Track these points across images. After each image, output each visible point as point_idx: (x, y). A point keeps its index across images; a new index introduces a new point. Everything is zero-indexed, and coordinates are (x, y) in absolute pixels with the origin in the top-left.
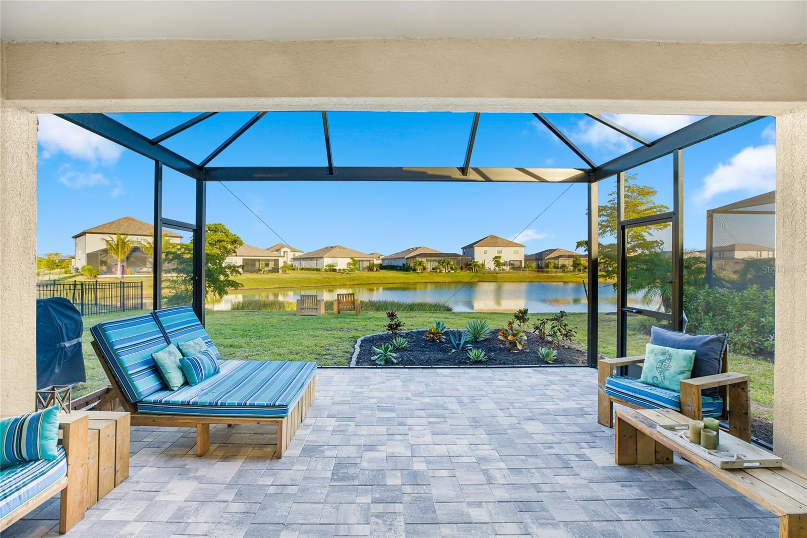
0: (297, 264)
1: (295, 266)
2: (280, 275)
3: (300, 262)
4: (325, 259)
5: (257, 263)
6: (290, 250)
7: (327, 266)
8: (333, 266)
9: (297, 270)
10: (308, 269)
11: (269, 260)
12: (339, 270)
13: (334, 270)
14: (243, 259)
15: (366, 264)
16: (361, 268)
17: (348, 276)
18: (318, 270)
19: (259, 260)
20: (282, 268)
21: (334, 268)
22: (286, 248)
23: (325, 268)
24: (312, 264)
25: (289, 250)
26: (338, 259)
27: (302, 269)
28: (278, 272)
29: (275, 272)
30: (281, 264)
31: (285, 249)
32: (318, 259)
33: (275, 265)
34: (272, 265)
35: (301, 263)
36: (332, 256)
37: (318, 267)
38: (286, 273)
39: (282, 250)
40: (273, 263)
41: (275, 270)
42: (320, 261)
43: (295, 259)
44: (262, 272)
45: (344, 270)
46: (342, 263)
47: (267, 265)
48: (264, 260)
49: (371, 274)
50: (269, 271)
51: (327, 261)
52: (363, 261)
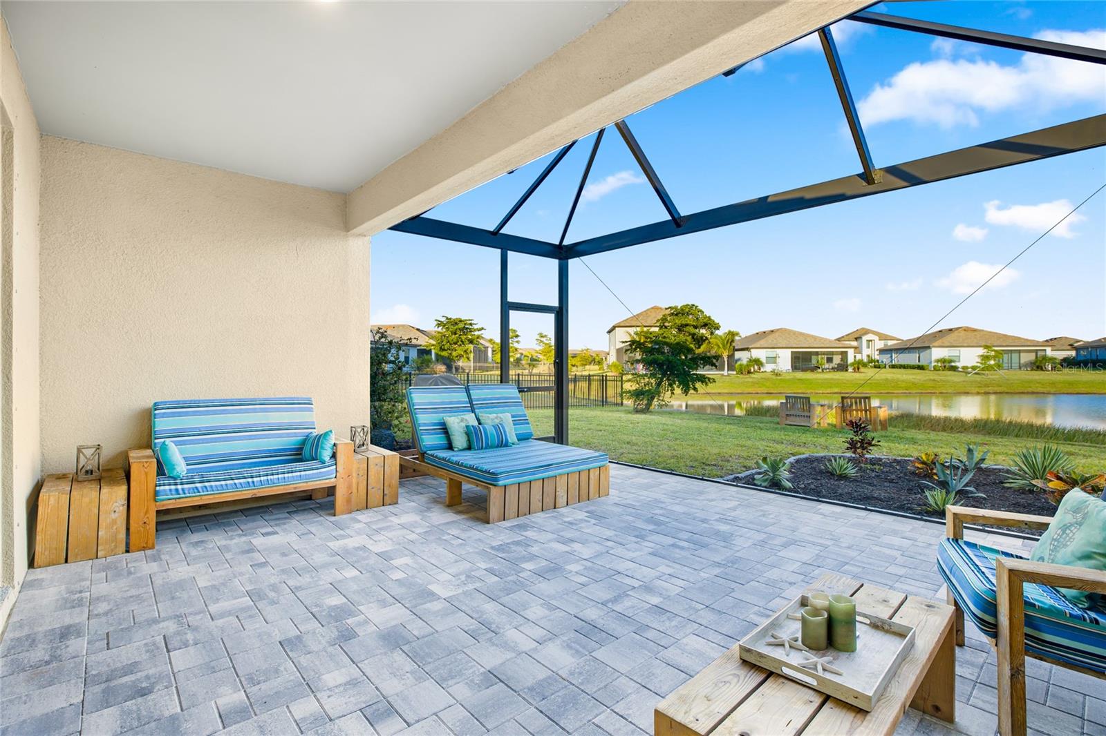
0: (885, 359)
1: (882, 362)
2: (850, 375)
3: (890, 355)
4: (933, 349)
5: (814, 358)
6: (878, 338)
7: (938, 361)
8: (951, 361)
9: (885, 367)
10: (904, 367)
11: (832, 353)
12: (964, 368)
13: (954, 369)
14: (792, 352)
15: (1027, 358)
16: (1015, 365)
17: (978, 378)
18: (921, 368)
19: (817, 354)
20: (852, 364)
21: (953, 364)
22: (870, 335)
23: (933, 364)
24: (911, 359)
25: (876, 338)
26: (961, 349)
27: (893, 367)
28: (847, 371)
29: (842, 370)
30: (851, 360)
31: (870, 337)
32: (921, 350)
33: (842, 360)
34: (837, 360)
35: (892, 357)
36: (949, 344)
37: (920, 364)
38: (858, 372)
39: (865, 338)
40: (840, 356)
41: (843, 367)
42: (924, 354)
43: (882, 351)
44: (820, 370)
45: (974, 368)
46: (969, 357)
47: (830, 360)
48: (824, 353)
49: (1037, 375)
50: (832, 369)
51: (937, 353)
52: (1020, 351)
